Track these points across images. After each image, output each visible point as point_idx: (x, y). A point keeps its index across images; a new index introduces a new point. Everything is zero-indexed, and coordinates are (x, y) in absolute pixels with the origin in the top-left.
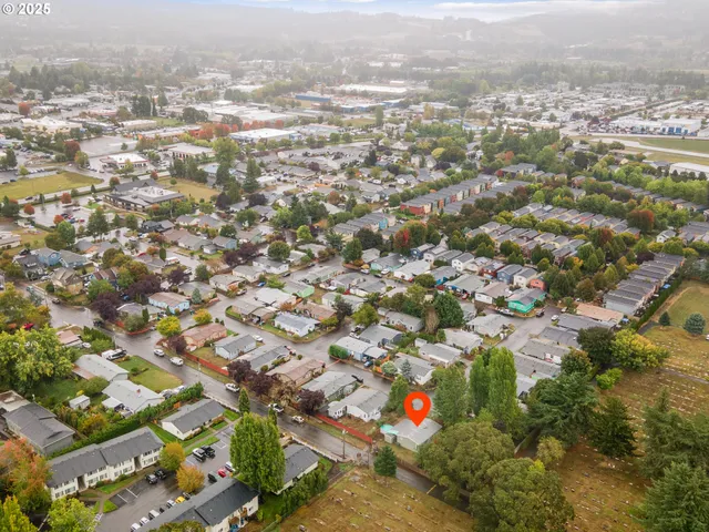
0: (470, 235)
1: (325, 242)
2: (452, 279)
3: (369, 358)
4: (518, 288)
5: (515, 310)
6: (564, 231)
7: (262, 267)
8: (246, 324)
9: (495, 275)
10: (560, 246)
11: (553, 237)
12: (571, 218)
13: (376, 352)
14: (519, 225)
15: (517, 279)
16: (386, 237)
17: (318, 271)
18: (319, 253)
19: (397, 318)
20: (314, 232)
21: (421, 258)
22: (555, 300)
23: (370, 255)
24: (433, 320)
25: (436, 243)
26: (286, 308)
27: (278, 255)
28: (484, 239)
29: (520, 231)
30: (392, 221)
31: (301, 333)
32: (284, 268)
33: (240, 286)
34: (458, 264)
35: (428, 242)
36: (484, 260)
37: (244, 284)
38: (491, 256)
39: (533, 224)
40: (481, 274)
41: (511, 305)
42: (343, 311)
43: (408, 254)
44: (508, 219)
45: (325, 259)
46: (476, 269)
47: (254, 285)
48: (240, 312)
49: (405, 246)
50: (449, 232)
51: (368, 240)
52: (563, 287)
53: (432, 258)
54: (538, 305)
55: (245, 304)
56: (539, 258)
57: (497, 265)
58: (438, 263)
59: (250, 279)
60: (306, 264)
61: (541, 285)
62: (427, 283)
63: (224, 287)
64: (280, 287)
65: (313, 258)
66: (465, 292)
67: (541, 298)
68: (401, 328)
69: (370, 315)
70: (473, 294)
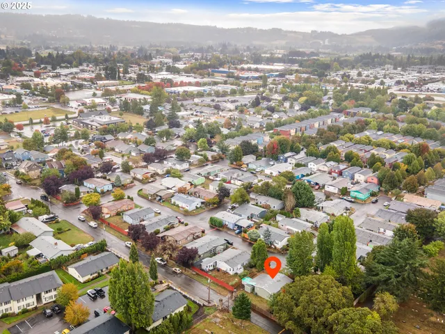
0: (323, 148)
1: (217, 150)
2: (308, 175)
3: (240, 227)
4: (357, 183)
5: (355, 198)
6: (393, 148)
7: (170, 164)
8: (151, 201)
9: (340, 174)
10: (389, 156)
11: (384, 150)
12: (398, 140)
13: (245, 223)
14: (359, 142)
15: (357, 177)
16: (261, 148)
17: (210, 168)
18: (212, 157)
19: (263, 200)
20: (210, 144)
21: (286, 161)
22: (386, 192)
23: (249, 159)
24: (291, 201)
25: (298, 152)
26: (182, 191)
27: (182, 156)
28: (335, 150)
29: (359, 146)
30: (267, 139)
31: (191, 208)
32: (185, 166)
33: (152, 176)
34: (313, 166)
35: (292, 150)
36: (332, 163)
37: (155, 175)
38: (338, 161)
39: (369, 142)
40: (330, 173)
41: (352, 194)
42: (224, 193)
43: (277, 159)
44: (351, 140)
45: (216, 160)
46: (326, 169)
47: (162, 176)
48: (147, 193)
49: (274, 153)
50: (307, 146)
51: (248, 149)
52: (390, 183)
53: (294, 162)
54: (373, 195)
55: (150, 189)
56: (373, 163)
57: (342, 167)
58: (298, 165)
59: (160, 172)
60: (204, 162)
61: (376, 181)
62: (290, 177)
63: (139, 176)
64: (180, 177)
65: (207, 160)
66: (317, 184)
67: (376, 189)
68: (267, 207)
69: (242, 196)
70: (324, 186)
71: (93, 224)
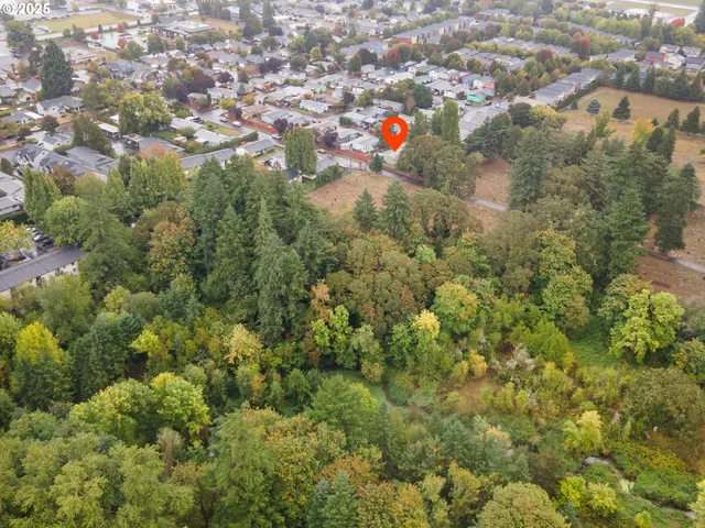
0: (445, 57)
1: (333, 59)
2: (428, 82)
3: (367, 124)
4: (476, 88)
5: (471, 101)
6: (520, 55)
7: (286, 75)
8: (280, 107)
9: (460, 81)
10: (512, 63)
11: (509, 58)
12: (528, 47)
13: (371, 120)
14: (484, 50)
15: (476, 83)
16: (380, 57)
17: (327, 78)
18: (329, 67)
19: (386, 103)
20: (324, 54)
21: (406, 70)
22: (501, 97)
23: (367, 69)
24: (411, 102)
25: (419, 61)
26: (307, 97)
27: (297, 66)
28: (457, 58)
29: (484, 54)
30: (385, 47)
31: (320, 111)
32: (302, 76)
33: (272, 86)
34: (433, 74)
35: (412, 59)
36: (453, 71)
37: (273, 85)
38: (461, 70)
39: (495, 50)
40: (450, 81)
41: (469, 98)
42: (348, 98)
43: (397, 68)
44: (477, 47)
45: (332, 71)
46: (447, 77)
47: (282, 86)
48: (274, 100)
49: (394, 61)
50: (428, 55)
51: (367, 58)
52: (505, 87)
53: (415, 70)
54: (488, 98)
55: (278, 95)
56: (494, 70)
57: (462, 74)
58: (418, 74)
59: (278, 82)
60: (320, 73)
61: (493, 86)
62: (410, 84)
63: (259, 86)
64: (302, 85)
65: (324, 71)
66: (436, 90)
67: (491, 93)
68: (390, 108)
69: (367, 99)
70: (443, 93)
71: (237, 123)
